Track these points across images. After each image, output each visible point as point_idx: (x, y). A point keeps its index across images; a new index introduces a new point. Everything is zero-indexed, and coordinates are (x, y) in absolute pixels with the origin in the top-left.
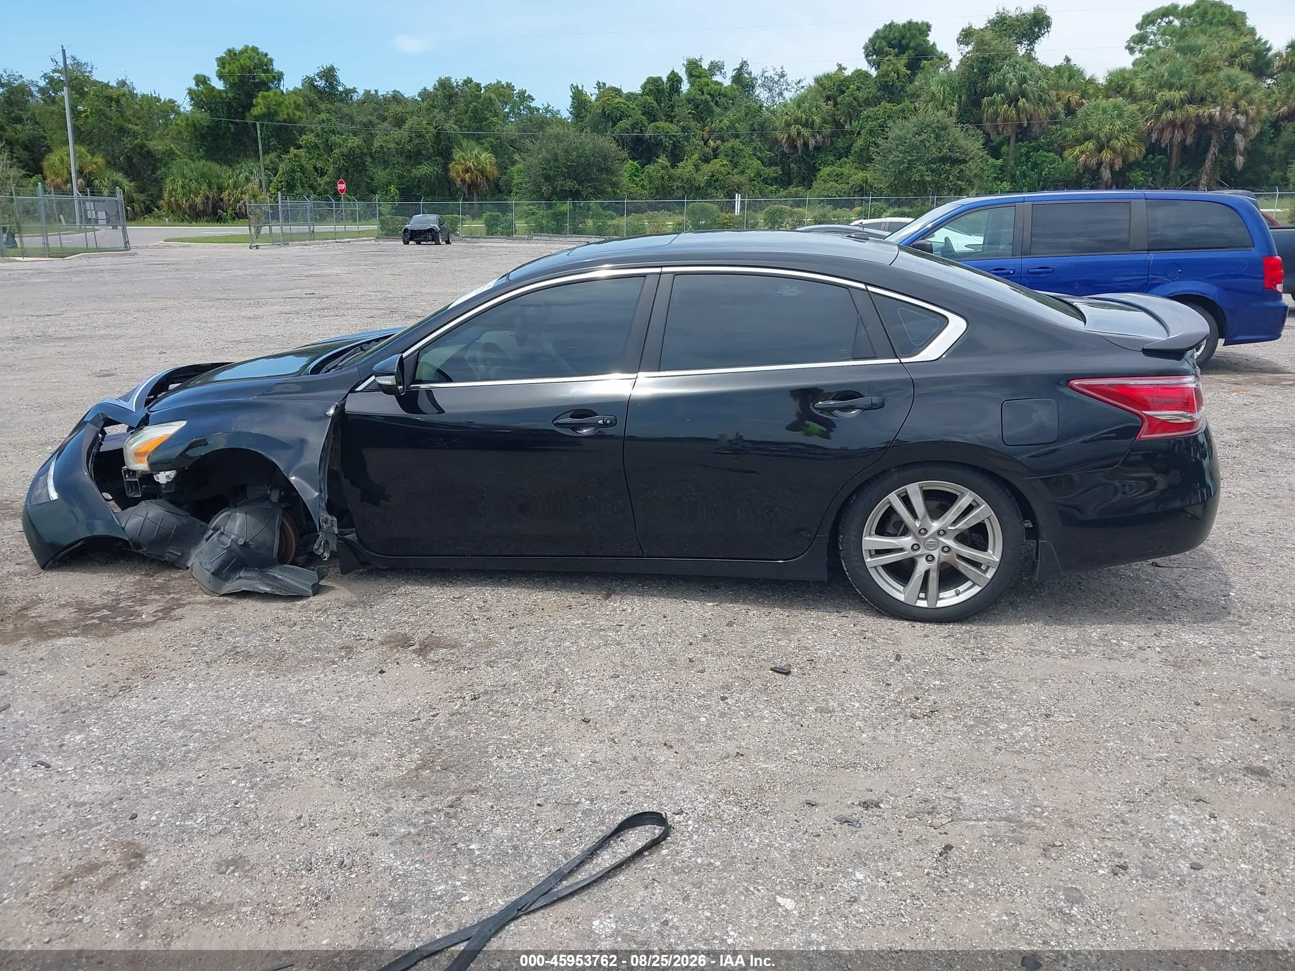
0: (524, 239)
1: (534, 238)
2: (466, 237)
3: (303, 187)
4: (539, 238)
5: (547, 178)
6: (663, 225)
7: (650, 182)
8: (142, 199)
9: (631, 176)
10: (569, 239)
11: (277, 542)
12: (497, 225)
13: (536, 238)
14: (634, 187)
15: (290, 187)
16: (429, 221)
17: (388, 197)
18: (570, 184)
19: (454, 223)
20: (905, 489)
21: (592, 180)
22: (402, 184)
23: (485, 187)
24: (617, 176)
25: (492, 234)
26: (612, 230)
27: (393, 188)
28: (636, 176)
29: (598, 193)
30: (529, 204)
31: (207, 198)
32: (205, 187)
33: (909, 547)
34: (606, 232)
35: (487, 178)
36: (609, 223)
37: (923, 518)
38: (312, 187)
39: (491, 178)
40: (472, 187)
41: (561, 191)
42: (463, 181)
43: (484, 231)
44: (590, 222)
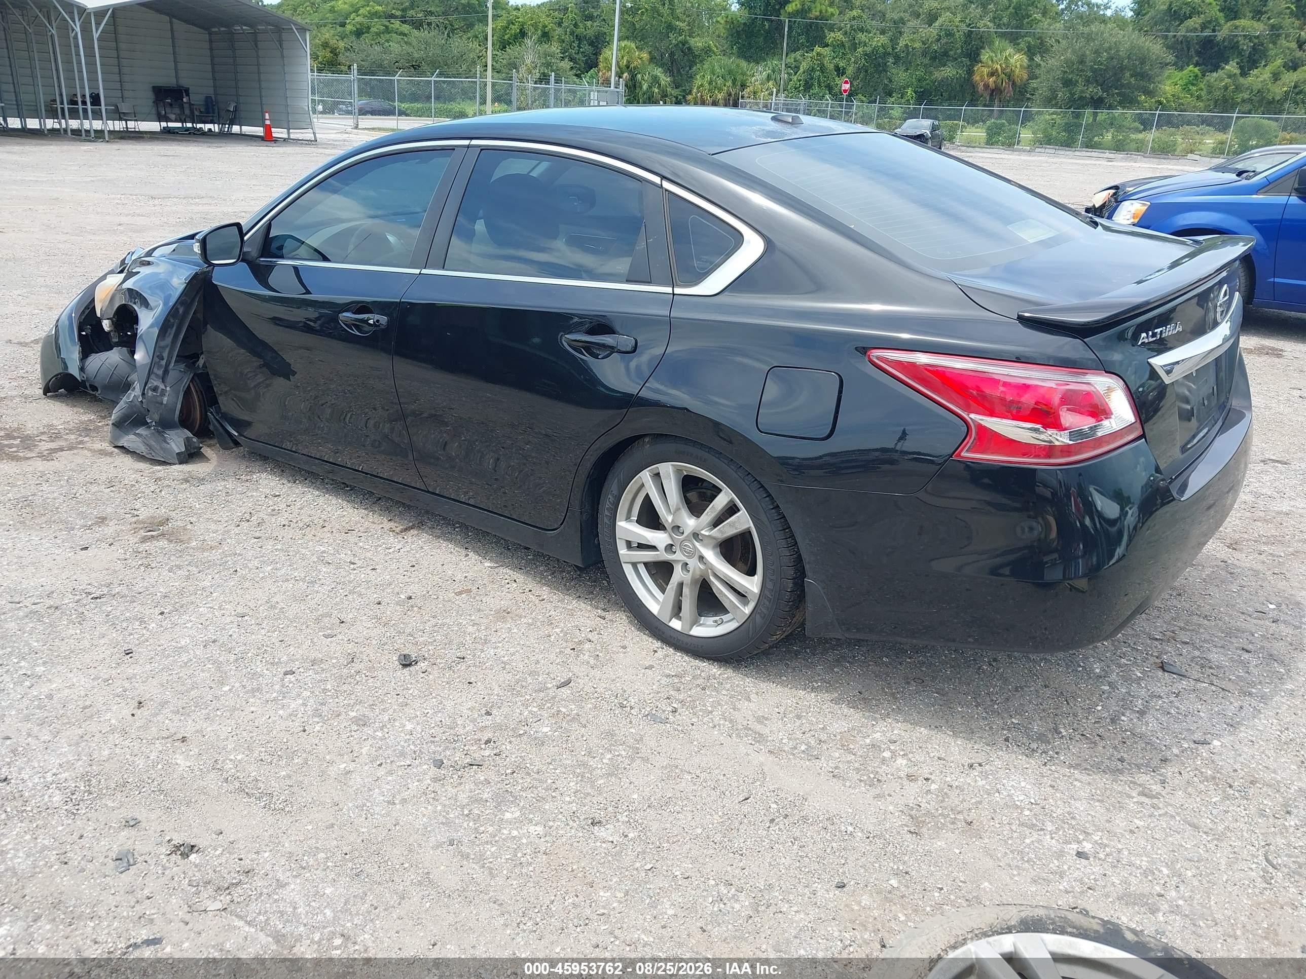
0: (1024, 151)
1: (1037, 150)
2: (961, 146)
3: (820, 86)
4: (1043, 150)
5: (1067, 83)
6: (1200, 143)
7: (1209, 93)
8: (675, 95)
9: (1186, 85)
10: (1077, 153)
11: (179, 406)
12: (999, 134)
13: (1040, 150)
14: (1187, 97)
15: (808, 86)
16: (922, 127)
17: (903, 101)
18: (1094, 90)
19: (953, 130)
20: (658, 468)
21: (1122, 86)
22: (921, 87)
23: (1009, 92)
24: (1154, 83)
25: (992, 144)
26: (1133, 145)
27: (909, 91)
28: (1193, 85)
29: (1128, 101)
30: (1052, 114)
31: (730, 95)
32: (729, 83)
33: (661, 546)
34: (1127, 147)
35: (1014, 83)
36: (1133, 136)
37: (675, 512)
38: (830, 88)
39: (1018, 82)
40: (995, 92)
41: (1081, 98)
42: (986, 86)
43: (983, 140)
44: (1109, 136)
